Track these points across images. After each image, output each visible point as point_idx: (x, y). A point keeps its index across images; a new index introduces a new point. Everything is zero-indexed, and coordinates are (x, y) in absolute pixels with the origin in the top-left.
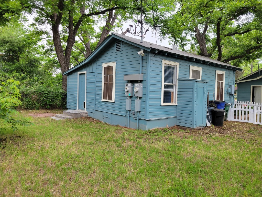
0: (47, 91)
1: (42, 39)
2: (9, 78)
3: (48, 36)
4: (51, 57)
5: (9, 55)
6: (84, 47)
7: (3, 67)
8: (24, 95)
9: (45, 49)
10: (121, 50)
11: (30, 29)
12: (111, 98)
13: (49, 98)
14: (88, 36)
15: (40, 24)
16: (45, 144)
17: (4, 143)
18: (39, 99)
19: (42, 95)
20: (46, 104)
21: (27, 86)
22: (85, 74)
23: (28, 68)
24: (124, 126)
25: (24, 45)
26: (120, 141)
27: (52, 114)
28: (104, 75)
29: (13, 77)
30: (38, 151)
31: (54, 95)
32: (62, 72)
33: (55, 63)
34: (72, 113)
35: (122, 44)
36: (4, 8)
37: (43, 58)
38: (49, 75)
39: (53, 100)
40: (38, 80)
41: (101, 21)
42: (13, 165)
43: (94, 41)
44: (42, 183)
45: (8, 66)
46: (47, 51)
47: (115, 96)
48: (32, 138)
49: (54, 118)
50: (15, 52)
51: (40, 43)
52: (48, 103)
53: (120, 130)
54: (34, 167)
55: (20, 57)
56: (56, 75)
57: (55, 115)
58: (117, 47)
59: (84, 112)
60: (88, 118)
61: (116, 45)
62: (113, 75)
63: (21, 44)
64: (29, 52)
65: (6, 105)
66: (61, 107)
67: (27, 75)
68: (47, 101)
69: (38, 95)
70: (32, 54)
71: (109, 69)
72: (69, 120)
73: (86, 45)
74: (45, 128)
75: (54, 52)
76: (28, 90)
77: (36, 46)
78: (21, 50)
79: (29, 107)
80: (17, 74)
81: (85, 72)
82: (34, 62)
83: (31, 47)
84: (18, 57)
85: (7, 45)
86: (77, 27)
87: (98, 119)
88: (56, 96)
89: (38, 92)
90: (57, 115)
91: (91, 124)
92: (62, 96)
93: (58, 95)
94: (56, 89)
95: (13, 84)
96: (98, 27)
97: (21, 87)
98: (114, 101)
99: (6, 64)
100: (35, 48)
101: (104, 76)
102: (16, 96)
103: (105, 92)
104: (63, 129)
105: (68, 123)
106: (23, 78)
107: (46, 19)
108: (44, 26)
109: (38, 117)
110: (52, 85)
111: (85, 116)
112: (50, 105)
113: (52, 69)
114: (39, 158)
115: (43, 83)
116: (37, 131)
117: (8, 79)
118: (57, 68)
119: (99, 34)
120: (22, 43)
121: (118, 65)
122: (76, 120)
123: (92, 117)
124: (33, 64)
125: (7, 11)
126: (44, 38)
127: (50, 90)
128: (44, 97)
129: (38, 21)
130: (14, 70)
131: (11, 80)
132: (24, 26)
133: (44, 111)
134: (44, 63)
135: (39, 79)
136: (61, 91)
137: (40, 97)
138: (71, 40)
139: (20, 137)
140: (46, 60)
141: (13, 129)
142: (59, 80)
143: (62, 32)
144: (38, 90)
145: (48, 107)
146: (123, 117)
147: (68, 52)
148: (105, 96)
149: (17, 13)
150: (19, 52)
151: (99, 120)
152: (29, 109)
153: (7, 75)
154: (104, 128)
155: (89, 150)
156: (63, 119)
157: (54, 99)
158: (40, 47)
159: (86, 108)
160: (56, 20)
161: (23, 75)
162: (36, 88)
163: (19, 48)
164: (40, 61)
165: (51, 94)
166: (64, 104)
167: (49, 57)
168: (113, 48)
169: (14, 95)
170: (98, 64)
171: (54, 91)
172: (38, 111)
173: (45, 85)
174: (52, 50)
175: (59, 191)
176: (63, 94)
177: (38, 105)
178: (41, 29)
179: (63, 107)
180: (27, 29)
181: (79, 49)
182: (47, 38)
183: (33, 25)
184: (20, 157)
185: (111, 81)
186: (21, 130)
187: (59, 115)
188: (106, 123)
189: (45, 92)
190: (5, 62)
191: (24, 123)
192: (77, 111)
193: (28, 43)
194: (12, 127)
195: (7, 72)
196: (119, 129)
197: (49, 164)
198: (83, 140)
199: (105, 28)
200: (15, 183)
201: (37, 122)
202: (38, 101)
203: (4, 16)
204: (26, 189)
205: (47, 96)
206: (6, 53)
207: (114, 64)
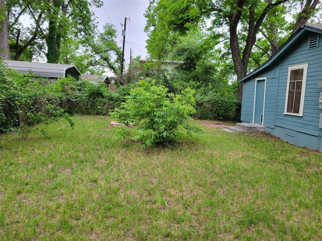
0: (220, 101)
1: (219, 42)
2: (187, 88)
3: (226, 38)
4: (227, 62)
5: (187, 64)
6: (269, 46)
7: (182, 76)
8: (199, 105)
9: (222, 53)
10: (317, 46)
11: (207, 32)
12: (297, 111)
13: (222, 108)
14: (276, 30)
15: (217, 27)
16: (215, 153)
17: (181, 146)
18: (212, 109)
19: (216, 105)
20: (218, 115)
21: (201, 95)
22: (264, 80)
23: (203, 76)
24: (315, 149)
25: (201, 51)
26: (303, 165)
27: (225, 126)
28: (290, 80)
29: (190, 86)
30: (208, 158)
31: (227, 105)
32: (238, 79)
33: (232, 68)
34: (246, 127)
35: (320, 38)
36: (184, 18)
37: (219, 64)
38: (224, 83)
39: (226, 110)
40: (212, 89)
41: (296, 7)
42: (187, 164)
43: (284, 35)
44: (210, 183)
45: (186, 75)
46: (223, 56)
47: (304, 108)
48: (204, 145)
49: (226, 130)
50: (192, 60)
51: (216, 47)
52: (221, 114)
53: (307, 153)
54: (204, 170)
55: (197, 65)
56: (232, 82)
57: (227, 127)
58: (311, 42)
59: (261, 126)
60: (265, 134)
61: (309, 40)
62: (303, 80)
63: (198, 51)
64: (205, 59)
65: (184, 111)
66: (234, 119)
67: (202, 84)
68: (220, 112)
69: (211, 104)
70: (208, 60)
71: (297, 74)
72: (242, 134)
73: (272, 42)
74: (216, 138)
75: (231, 56)
76: (203, 99)
77: (213, 50)
78: (198, 57)
79: (202, 117)
80: (193, 82)
81: (265, 78)
82: (210, 69)
83: (207, 53)
84: (195, 65)
85: (186, 53)
86: (260, 22)
87: (278, 136)
88: (229, 107)
89: (211, 101)
90: (229, 127)
91: (267, 141)
92: (236, 107)
93: (231, 105)
94: (230, 98)
95: (190, 92)
96: (292, 15)
97: (196, 96)
98: (301, 115)
99: (184, 73)
100: (211, 53)
101: (290, 82)
102: (191, 105)
103: (290, 103)
104: (234, 142)
105: (240, 137)
106: (199, 87)
107: (224, 19)
108: (222, 28)
109: (211, 127)
110: (226, 94)
111: (262, 131)
112: (223, 116)
113: (228, 75)
114: (209, 164)
115: (217, 92)
116: (209, 140)
117: (185, 88)
118: (234, 73)
119: (292, 25)
120: (200, 50)
121: (311, 66)
122: (250, 135)
123: (270, 133)
124: (209, 72)
125: (187, 21)
126: (221, 41)
127: (223, 100)
128: (217, 107)
129: (216, 24)
130: (191, 78)
131: (188, 89)
132: (202, 30)
133: (216, 122)
134: (220, 70)
135: (214, 87)
136: (235, 100)
137: (213, 107)
138: (251, 40)
139: (193, 143)
140: (222, 66)
141: (188, 135)
142: (235, 88)
143: (240, 32)
144: (212, 99)
145: (221, 118)
146: (315, 137)
147: (246, 55)
148: (290, 107)
149: (196, 21)
150: (196, 60)
151: (279, 138)
152: (202, 118)
153: (185, 83)
154: (284, 147)
155: (260, 166)
156: (235, 132)
157: (228, 110)
158: (216, 51)
159: (263, 122)
160: (235, 19)
161: (198, 83)
162: (210, 97)
163: (196, 55)
164: (216, 68)
165: (224, 103)
166: (238, 116)
167: (225, 62)
168: (305, 45)
169: (190, 103)
170: (282, 68)
171: (228, 101)
172: (211, 122)
173: (218, 94)
174: (229, 54)
175: (223, 193)
176: (238, 104)
177: (211, 115)
178: (218, 32)
179: (236, 119)
180: (205, 34)
181: (262, 49)
182: (224, 40)
183: (210, 29)
184: (193, 159)
185: (299, 89)
186: (195, 138)
187: (232, 127)
188: (289, 142)
189: (219, 102)
190: (184, 70)
191: (198, 130)
192: (253, 124)
193: (205, 49)
194: (188, 132)
195: (185, 81)
196: (305, 151)
197: (217, 170)
198: (255, 156)
199: (302, 16)
200: (189, 177)
201: (209, 132)
202: (211, 111)
203: (185, 26)
204: (197, 184)
205: (220, 106)
206: (184, 61)
207: (304, 67)
